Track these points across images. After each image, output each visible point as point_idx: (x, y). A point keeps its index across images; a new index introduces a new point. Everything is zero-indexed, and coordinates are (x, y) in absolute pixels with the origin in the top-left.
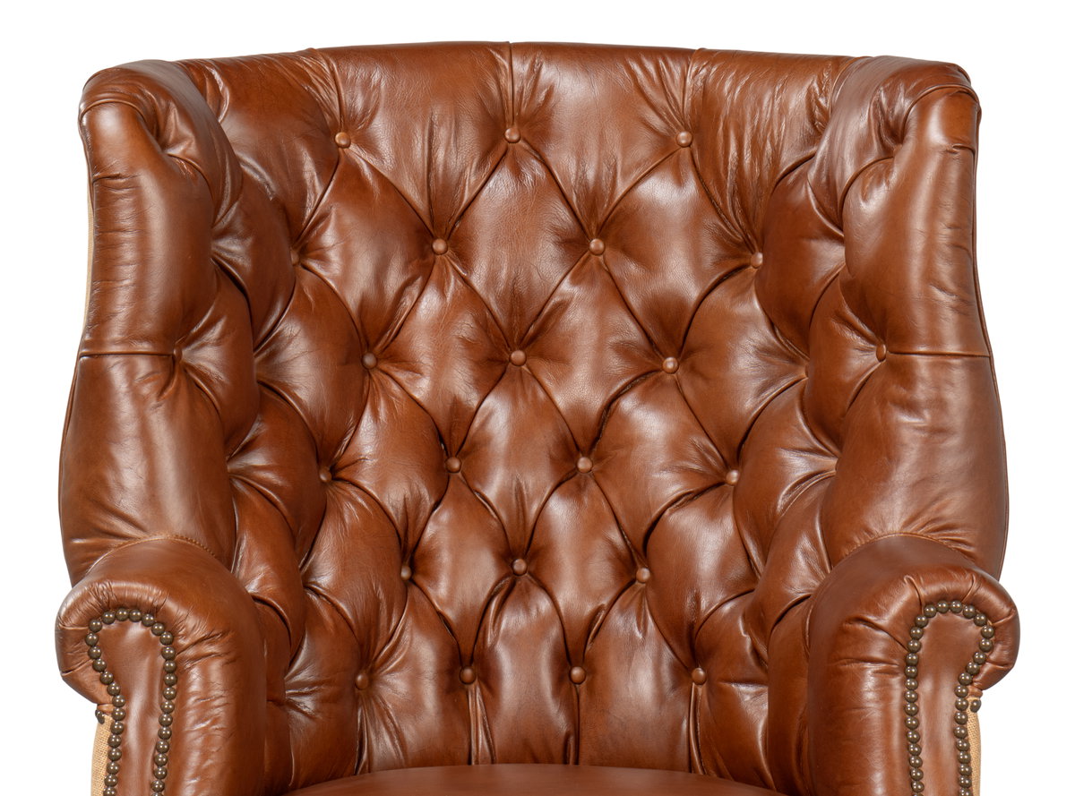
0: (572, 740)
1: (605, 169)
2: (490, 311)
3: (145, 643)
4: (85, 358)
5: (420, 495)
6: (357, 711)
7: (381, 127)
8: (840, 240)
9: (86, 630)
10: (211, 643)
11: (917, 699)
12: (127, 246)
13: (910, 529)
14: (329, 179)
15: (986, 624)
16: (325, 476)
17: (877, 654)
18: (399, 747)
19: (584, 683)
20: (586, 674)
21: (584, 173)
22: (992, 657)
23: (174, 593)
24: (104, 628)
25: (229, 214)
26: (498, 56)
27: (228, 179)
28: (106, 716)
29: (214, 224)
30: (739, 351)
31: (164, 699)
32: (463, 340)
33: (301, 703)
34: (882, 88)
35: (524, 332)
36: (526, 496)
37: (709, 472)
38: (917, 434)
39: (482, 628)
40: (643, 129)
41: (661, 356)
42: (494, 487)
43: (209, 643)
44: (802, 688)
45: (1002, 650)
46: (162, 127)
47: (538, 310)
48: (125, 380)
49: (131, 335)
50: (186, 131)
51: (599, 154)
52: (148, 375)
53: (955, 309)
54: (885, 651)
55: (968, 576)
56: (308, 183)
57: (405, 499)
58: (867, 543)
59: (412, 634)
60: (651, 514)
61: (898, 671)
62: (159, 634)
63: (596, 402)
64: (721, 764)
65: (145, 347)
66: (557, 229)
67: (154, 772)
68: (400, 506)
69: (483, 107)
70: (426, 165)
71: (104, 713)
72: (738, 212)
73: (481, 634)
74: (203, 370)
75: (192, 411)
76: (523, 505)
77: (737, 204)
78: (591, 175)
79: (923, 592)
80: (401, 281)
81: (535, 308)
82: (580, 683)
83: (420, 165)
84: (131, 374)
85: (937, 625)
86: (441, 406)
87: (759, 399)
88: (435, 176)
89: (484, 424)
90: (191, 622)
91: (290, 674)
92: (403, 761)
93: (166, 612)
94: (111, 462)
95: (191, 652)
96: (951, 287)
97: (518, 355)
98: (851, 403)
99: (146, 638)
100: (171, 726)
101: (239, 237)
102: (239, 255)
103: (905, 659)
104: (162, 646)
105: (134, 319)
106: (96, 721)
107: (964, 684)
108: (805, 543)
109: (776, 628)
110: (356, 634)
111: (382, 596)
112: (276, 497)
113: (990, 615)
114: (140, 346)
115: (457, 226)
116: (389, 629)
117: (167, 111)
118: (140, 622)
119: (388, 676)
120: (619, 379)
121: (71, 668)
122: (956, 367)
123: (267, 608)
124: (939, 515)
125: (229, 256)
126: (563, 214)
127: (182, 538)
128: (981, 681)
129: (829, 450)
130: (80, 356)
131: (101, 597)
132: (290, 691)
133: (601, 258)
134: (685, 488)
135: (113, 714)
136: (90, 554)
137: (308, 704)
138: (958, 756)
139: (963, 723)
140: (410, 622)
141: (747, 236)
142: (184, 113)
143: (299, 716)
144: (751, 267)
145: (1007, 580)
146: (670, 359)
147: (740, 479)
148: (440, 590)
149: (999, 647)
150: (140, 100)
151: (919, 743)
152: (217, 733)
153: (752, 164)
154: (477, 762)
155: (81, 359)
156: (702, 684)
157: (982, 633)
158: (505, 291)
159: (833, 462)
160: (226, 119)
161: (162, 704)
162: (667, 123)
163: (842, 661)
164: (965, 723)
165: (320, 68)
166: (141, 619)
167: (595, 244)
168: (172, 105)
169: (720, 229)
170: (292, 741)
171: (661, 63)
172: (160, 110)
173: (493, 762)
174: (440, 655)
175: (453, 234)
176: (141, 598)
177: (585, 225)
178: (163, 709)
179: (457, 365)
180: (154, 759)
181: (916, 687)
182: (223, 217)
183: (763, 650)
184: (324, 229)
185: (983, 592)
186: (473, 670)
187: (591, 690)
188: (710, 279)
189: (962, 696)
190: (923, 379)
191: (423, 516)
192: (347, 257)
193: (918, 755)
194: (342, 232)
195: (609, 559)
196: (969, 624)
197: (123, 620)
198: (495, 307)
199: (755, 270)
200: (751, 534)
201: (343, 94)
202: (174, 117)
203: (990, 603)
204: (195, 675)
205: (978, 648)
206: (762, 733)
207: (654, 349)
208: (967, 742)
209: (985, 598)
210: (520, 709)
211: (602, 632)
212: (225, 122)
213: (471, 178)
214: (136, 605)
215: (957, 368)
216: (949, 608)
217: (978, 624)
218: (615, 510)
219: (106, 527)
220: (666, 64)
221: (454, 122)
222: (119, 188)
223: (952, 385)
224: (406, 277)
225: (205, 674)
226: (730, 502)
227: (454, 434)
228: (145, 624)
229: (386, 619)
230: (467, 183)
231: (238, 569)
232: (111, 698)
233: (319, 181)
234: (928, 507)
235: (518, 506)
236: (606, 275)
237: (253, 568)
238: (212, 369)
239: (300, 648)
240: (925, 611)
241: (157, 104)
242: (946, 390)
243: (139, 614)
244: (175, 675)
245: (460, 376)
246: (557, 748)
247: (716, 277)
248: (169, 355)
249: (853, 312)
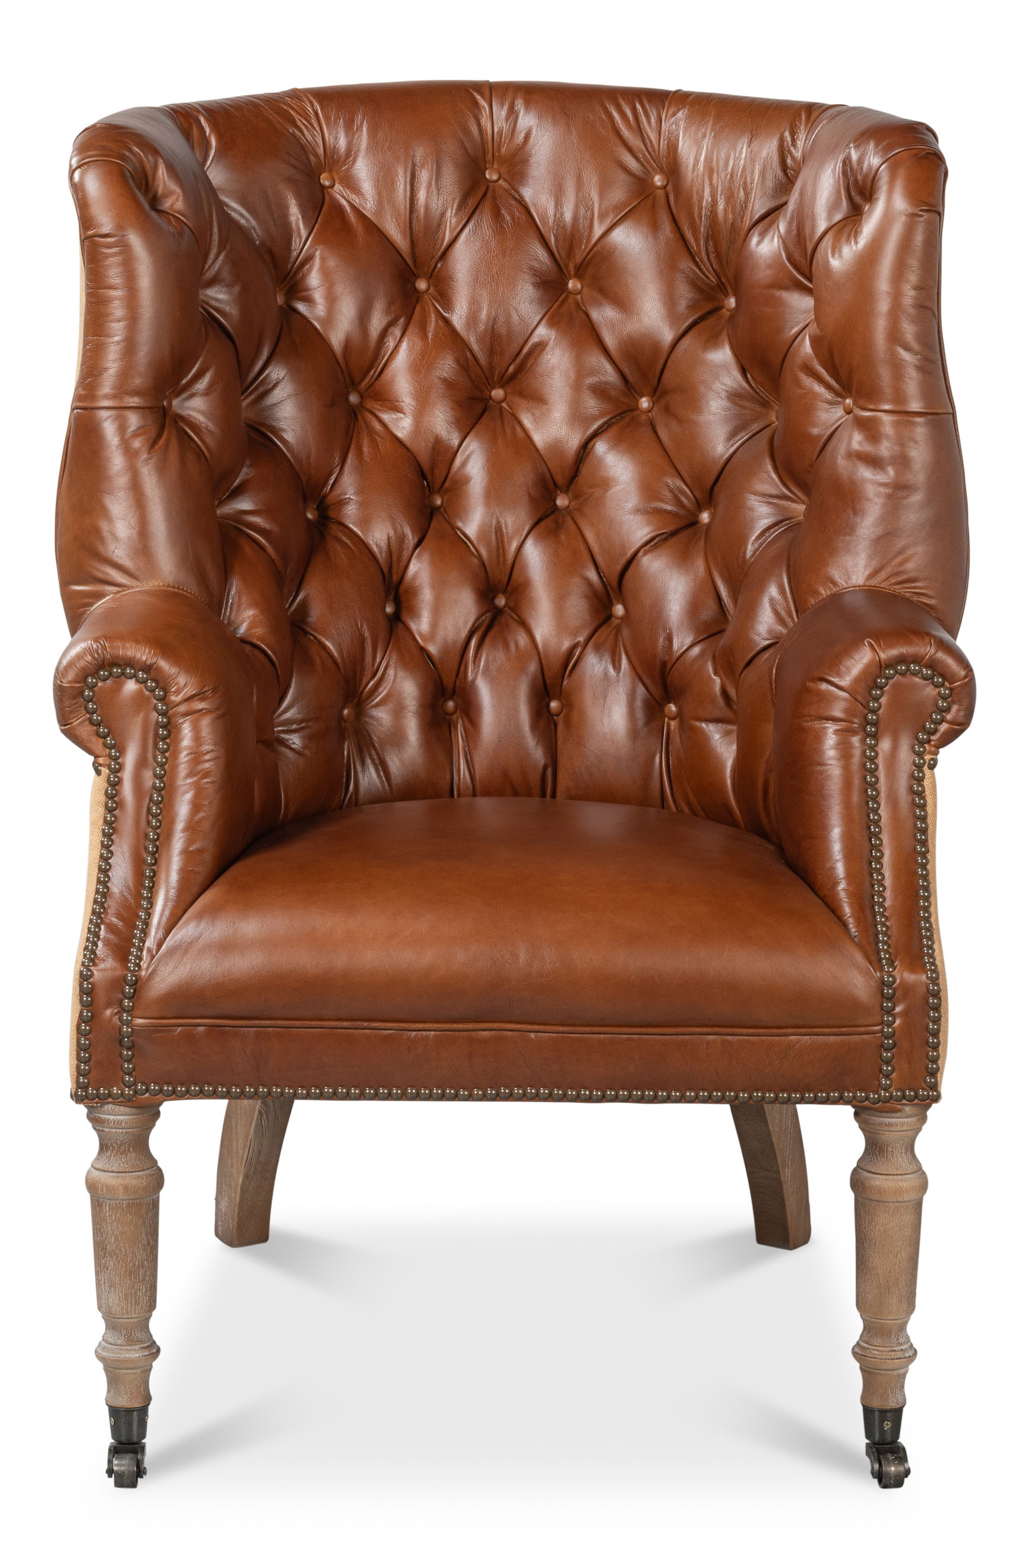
0: (549, 771)
1: (582, 211)
2: (471, 351)
3: (139, 700)
4: (79, 410)
5: (403, 533)
6: (344, 744)
7: (363, 170)
8: (809, 291)
9: (83, 687)
10: (202, 700)
11: (876, 757)
12: (116, 303)
13: (874, 582)
14: (314, 221)
15: (943, 685)
16: (311, 513)
17: (837, 713)
18: (384, 778)
19: (562, 714)
20: (563, 707)
21: (562, 214)
22: (949, 717)
23: (165, 649)
24: (99, 684)
25: (216, 263)
26: (478, 97)
27: (215, 229)
28: (102, 769)
29: (202, 273)
30: (711, 395)
31: (158, 753)
32: (445, 381)
33: (290, 739)
34: (852, 145)
35: (503, 371)
36: (505, 535)
37: (682, 512)
38: (882, 489)
39: (464, 662)
40: (619, 171)
41: (637, 396)
42: (473, 525)
43: (198, 700)
44: (769, 732)
45: (959, 711)
46: (150, 182)
47: (517, 350)
48: (117, 433)
49: (122, 389)
50: (173, 187)
51: (577, 196)
52: (139, 428)
53: (919, 368)
54: (846, 711)
55: (927, 639)
56: (294, 226)
57: (389, 538)
58: (832, 595)
59: (396, 669)
60: (626, 554)
61: (857, 730)
62: (152, 691)
63: (574, 441)
64: (692, 797)
65: (134, 401)
66: (535, 270)
67: (149, 823)
68: (384, 544)
69: (464, 147)
70: (408, 207)
71: (100, 765)
72: (712, 256)
73: (462, 668)
74: (192, 419)
75: (183, 462)
76: (503, 542)
77: (711, 248)
78: (568, 216)
79: (883, 656)
80: (384, 323)
81: (515, 348)
82: (557, 715)
83: (402, 208)
84: (122, 428)
85: (896, 686)
86: (423, 445)
87: (730, 443)
88: (417, 217)
89: (464, 464)
90: (182, 680)
91: (279, 712)
92: (388, 792)
93: (159, 670)
94: (105, 512)
95: (182, 708)
96: (915, 346)
97: (498, 393)
98: (818, 456)
99: (139, 694)
100: (165, 779)
101: (226, 286)
102: (227, 303)
103: (865, 717)
104: (155, 701)
105: (124, 375)
106: (93, 772)
107: (921, 743)
108: (773, 591)
109: (744, 673)
110: (342, 671)
111: (367, 634)
112: (264, 541)
113: (947, 676)
114: (131, 400)
115: (439, 266)
116: (373, 665)
117: (155, 168)
118: (134, 679)
119: (373, 710)
120: (595, 418)
121: (69, 722)
122: (919, 424)
123: (256, 652)
124: (901, 569)
125: (217, 305)
126: (541, 254)
127: (174, 587)
128: (938, 740)
129: (798, 497)
130: (73, 409)
131: (96, 655)
132: (280, 728)
133: (579, 297)
134: (658, 529)
135: (109, 767)
136: (86, 600)
137: (295, 740)
138: (915, 812)
139: (920, 781)
140: (394, 657)
141: (720, 280)
142: (171, 169)
143: (288, 752)
144: (725, 310)
145: (964, 641)
146: (644, 399)
147: (713, 517)
148: (421, 625)
149: (955, 708)
150: (128, 157)
151: (877, 799)
152: (207, 786)
153: (725, 210)
154: (459, 796)
155: (75, 411)
156: (674, 719)
157: (939, 693)
158: (485, 331)
159: (802, 508)
160: (213, 165)
161: (155, 758)
162: (643, 165)
163: (805, 719)
164: (923, 780)
165: (304, 110)
166: (135, 676)
167: (572, 284)
168: (160, 161)
169: (695, 272)
170: (281, 777)
171: (638, 106)
172: (148, 167)
173: (474, 795)
174: (423, 689)
175: (435, 273)
176: (135, 657)
177: (563, 266)
178: (157, 762)
179: (439, 405)
180: (149, 809)
181: (876, 745)
182: (210, 266)
183: (732, 692)
184: (310, 270)
185: (940, 655)
186: (455, 702)
187: (568, 723)
188: (685, 322)
189: (920, 755)
190: (887, 436)
191: (406, 554)
192: (331, 299)
193: (877, 811)
194: (325, 273)
195: (586, 597)
196: (926, 686)
197: (118, 677)
198: (475, 347)
199: (728, 313)
200: (722, 576)
201: (327, 135)
202: (162, 172)
203: (947, 666)
204: (186, 731)
205: (935, 709)
206: (731, 771)
207: (630, 388)
208: (924, 798)
209: (943, 662)
210: (499, 741)
211: (579, 668)
212: (210, 169)
213: (451, 219)
214: (130, 663)
215: (921, 426)
216: (908, 670)
217: (937, 686)
218: (592, 548)
219: (100, 575)
220: (643, 106)
221: (435, 163)
222: (109, 246)
223: (916, 442)
224: (389, 318)
225: (196, 729)
226: (702, 543)
227: (436, 471)
228: (138, 681)
229: (371, 656)
230: (448, 224)
231: (228, 614)
232: (108, 750)
233: (304, 224)
234: (892, 560)
235: (498, 543)
236: (584, 316)
237: (242, 612)
238: (200, 418)
239: (288, 687)
240: (885, 673)
241: (145, 160)
242: (909, 447)
243: (132, 671)
244: (169, 729)
245: (441, 416)
246: (535, 778)
247: (691, 320)
248: (160, 408)
249: (822, 366)
